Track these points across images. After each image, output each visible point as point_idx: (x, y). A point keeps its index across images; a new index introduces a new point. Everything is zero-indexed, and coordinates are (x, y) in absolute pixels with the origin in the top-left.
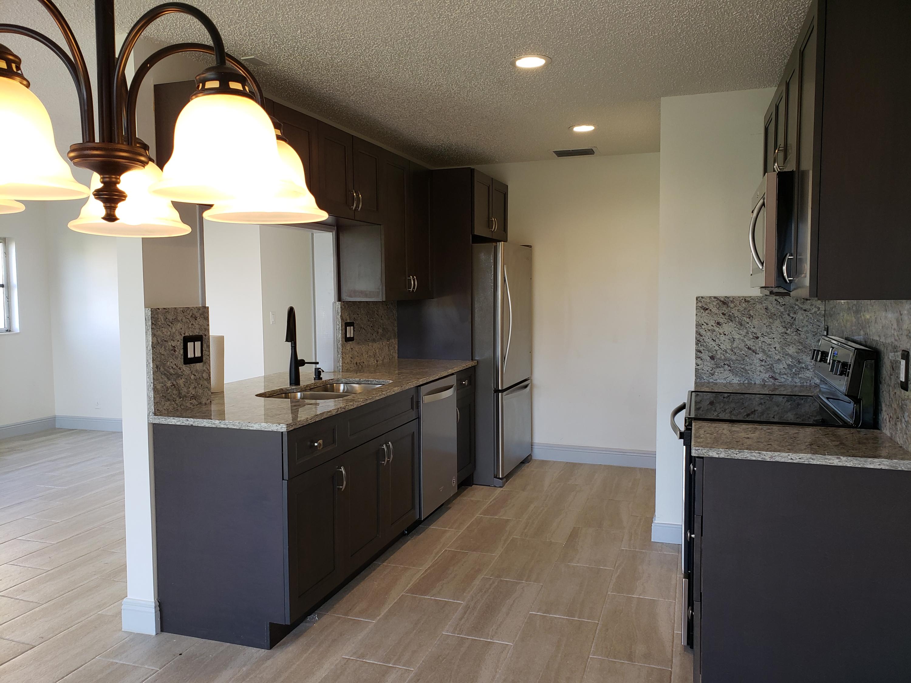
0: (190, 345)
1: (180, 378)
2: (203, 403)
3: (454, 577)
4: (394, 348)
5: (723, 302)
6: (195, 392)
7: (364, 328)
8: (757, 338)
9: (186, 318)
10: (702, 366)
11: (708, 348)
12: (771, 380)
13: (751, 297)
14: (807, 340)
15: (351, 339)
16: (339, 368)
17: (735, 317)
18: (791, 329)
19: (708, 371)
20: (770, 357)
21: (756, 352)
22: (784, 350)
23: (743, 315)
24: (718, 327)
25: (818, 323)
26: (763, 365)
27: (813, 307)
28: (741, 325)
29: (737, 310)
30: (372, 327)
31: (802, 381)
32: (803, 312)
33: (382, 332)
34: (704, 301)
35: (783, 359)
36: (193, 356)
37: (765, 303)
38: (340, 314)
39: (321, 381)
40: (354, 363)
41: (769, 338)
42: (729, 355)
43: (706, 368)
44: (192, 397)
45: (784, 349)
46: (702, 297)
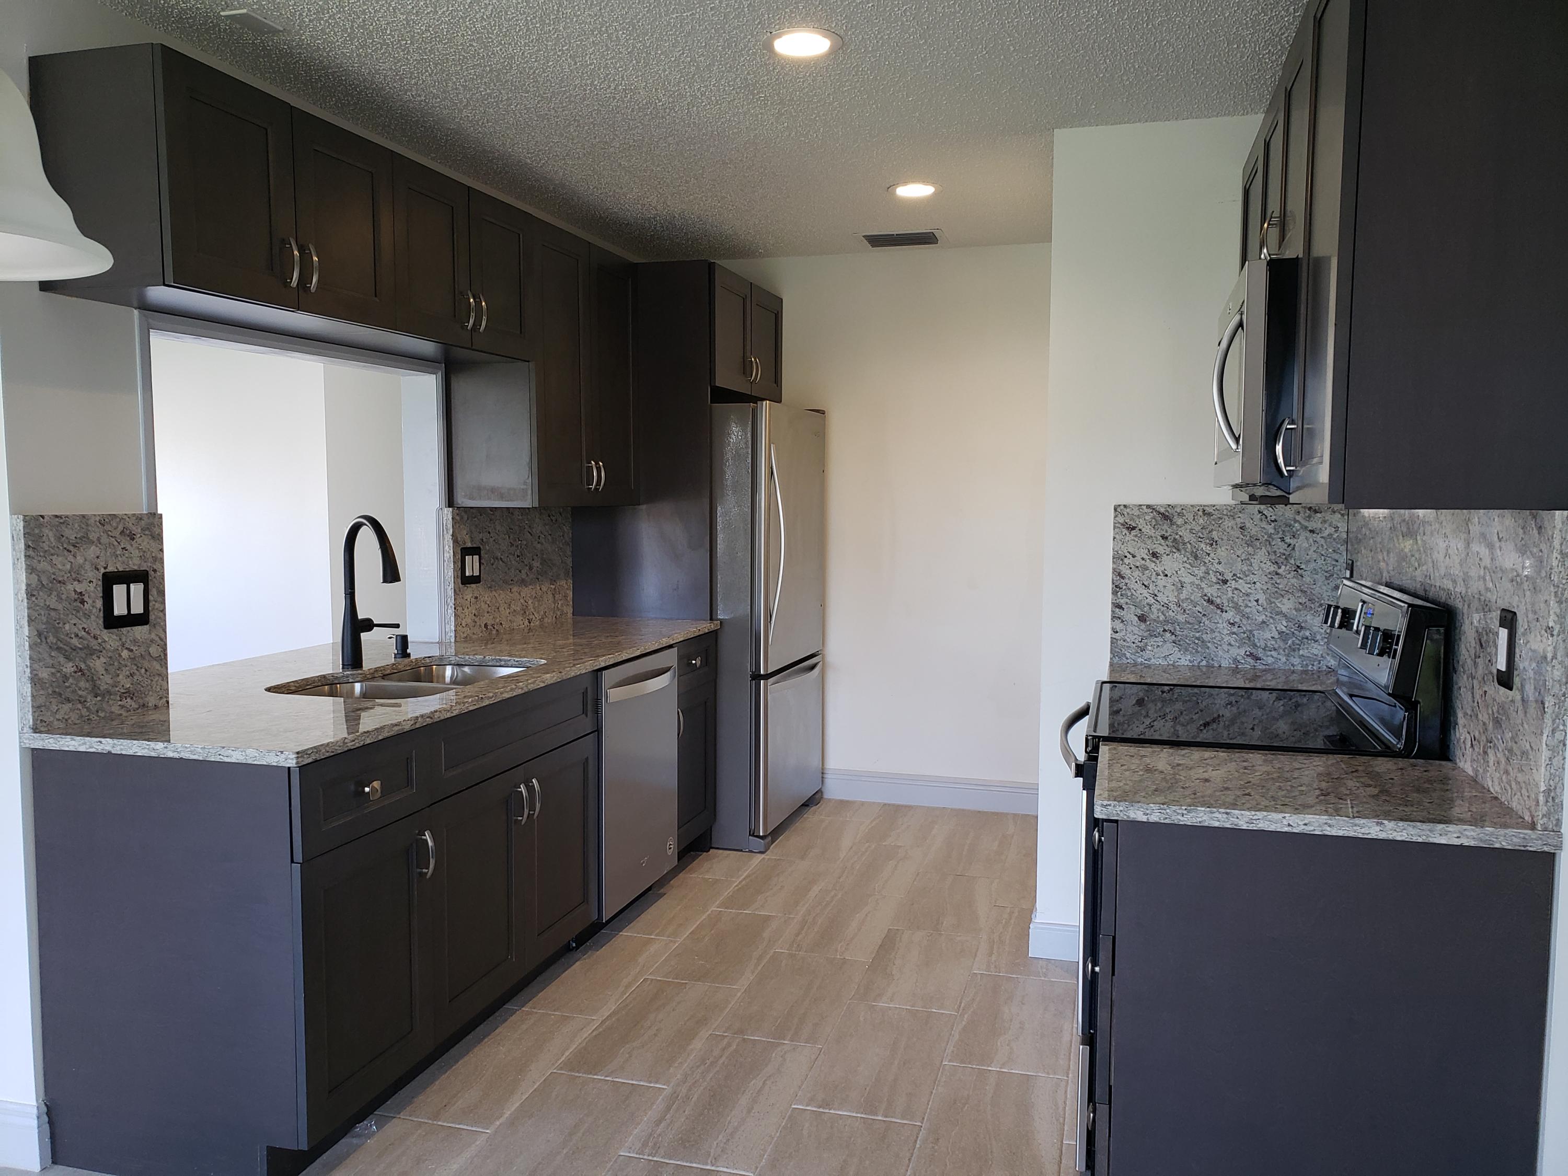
0: (119, 591)
1: (94, 657)
2: (150, 705)
3: (655, 1035)
4: (566, 596)
5: (1163, 514)
6: (132, 684)
7: (501, 559)
8: (1225, 582)
9: (108, 535)
10: (1123, 633)
11: (1134, 601)
12: (1249, 660)
13: (1214, 506)
14: (1315, 586)
15: (475, 580)
16: (449, 634)
17: (1184, 544)
18: (1286, 566)
19: (1134, 643)
20: (1248, 618)
21: (1221, 609)
22: (1273, 605)
23: (1200, 540)
24: (1154, 562)
25: (1336, 556)
26: (1234, 633)
27: (1326, 525)
28: (1196, 557)
29: (1188, 531)
30: (518, 556)
31: (1305, 663)
32: (1308, 534)
33: (541, 567)
34: (1128, 514)
35: (1271, 621)
36: (125, 612)
37: (1239, 517)
38: (451, 532)
39: (406, 660)
40: (480, 626)
41: (1246, 583)
42: (1173, 614)
43: (1130, 638)
44: (124, 693)
45: (1274, 602)
46: (1125, 506)
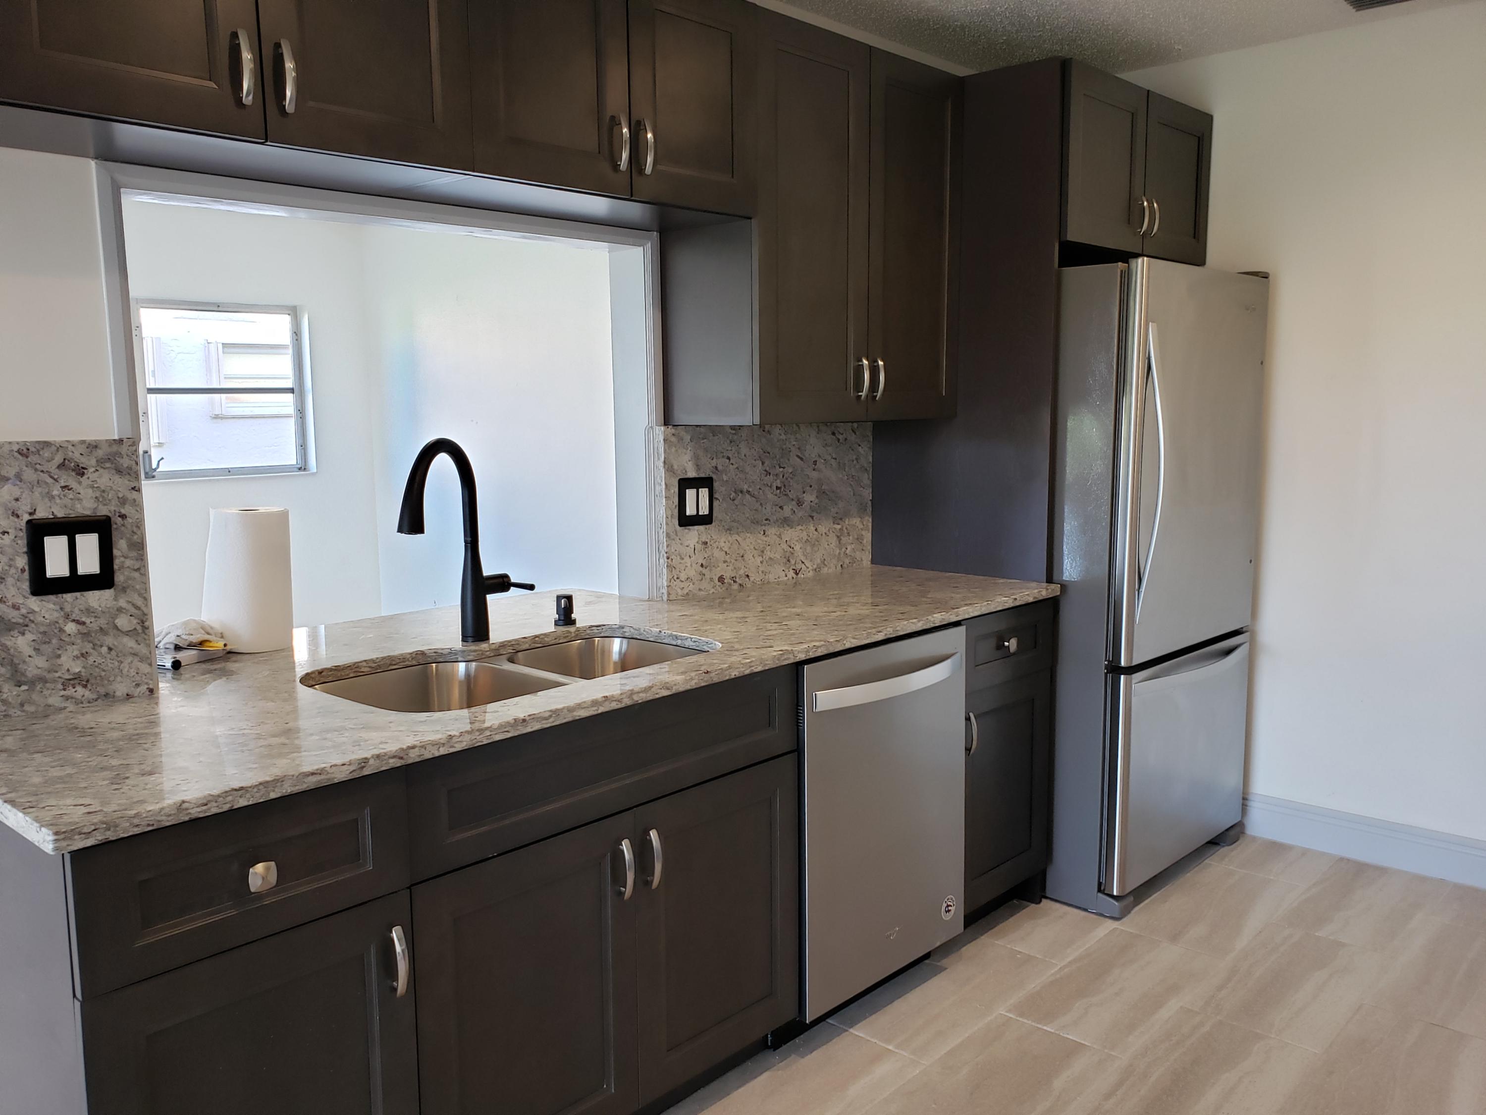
0: (55, 544)
1: (15, 633)
2: (118, 694)
4: (860, 539)
6: (84, 667)
7: (748, 492)
9: (36, 470)
15: (705, 520)
16: (661, 591)
30: (778, 488)
33: (817, 501)
36: (67, 573)
38: (662, 457)
39: (572, 629)
40: (711, 579)
44: (70, 680)
